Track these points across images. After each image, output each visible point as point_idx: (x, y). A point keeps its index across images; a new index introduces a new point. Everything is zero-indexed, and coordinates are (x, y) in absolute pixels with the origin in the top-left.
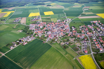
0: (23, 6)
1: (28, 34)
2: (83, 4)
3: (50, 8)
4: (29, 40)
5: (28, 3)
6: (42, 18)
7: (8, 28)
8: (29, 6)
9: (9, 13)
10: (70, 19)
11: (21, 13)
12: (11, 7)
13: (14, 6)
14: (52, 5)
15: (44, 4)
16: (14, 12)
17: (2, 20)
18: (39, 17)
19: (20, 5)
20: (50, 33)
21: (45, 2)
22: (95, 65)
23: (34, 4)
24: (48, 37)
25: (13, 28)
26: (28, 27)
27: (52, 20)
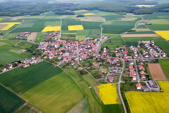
0: (37, 15)
1: (34, 55)
2: (141, 16)
3: (81, 20)
4: (33, 62)
5: (46, 12)
6: (62, 35)
7: (5, 46)
8: (47, 15)
9: (11, 25)
10: (106, 38)
11: (31, 25)
12: (17, 15)
13: (22, 14)
14: (87, 16)
15: (73, 14)
16: (19, 23)
18: (58, 33)
19: (32, 13)
20: (67, 54)
21: (77, 10)
23: (56, 13)
24: (62, 59)
25: (13, 46)
26: (37, 46)
27: (77, 38)
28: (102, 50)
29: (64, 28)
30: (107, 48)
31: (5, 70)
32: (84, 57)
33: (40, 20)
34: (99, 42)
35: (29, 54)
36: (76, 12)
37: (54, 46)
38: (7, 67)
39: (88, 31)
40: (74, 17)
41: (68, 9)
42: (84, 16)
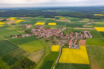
0: (35, 17)
1: (28, 33)
3: (57, 21)
5: (40, 16)
7: (15, 29)
8: (40, 18)
9: (20, 21)
10: (65, 29)
11: (30, 22)
12: (24, 17)
13: (27, 16)
16: (24, 20)
17: (12, 24)
18: (42, 25)
19: (32, 16)
20: (44, 34)
21: (57, 16)
22: (59, 49)
23: (45, 17)
24: (40, 36)
25: (19, 29)
26: (30, 30)
27: (51, 28)
28: (61, 33)
29: (46, 24)
30: (63, 32)
31: (14, 37)
32: (51, 35)
33: (35, 20)
34: (61, 30)
35: (26, 33)
36: (55, 17)
37: (38, 31)
38: (15, 36)
39: (58, 25)
40: (53, 19)
41: (52, 15)
42: (59, 19)
